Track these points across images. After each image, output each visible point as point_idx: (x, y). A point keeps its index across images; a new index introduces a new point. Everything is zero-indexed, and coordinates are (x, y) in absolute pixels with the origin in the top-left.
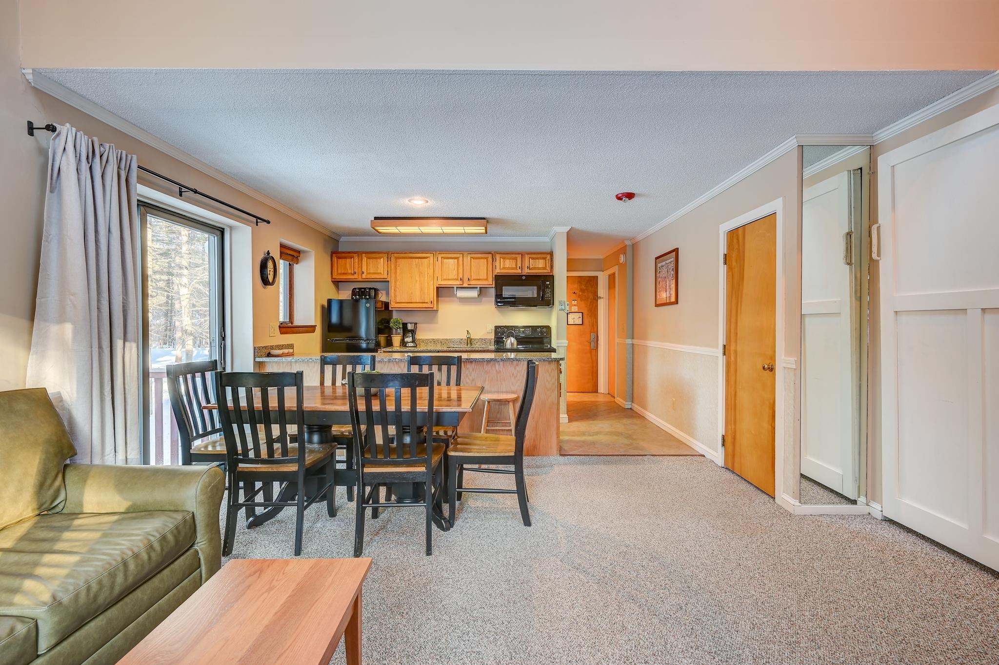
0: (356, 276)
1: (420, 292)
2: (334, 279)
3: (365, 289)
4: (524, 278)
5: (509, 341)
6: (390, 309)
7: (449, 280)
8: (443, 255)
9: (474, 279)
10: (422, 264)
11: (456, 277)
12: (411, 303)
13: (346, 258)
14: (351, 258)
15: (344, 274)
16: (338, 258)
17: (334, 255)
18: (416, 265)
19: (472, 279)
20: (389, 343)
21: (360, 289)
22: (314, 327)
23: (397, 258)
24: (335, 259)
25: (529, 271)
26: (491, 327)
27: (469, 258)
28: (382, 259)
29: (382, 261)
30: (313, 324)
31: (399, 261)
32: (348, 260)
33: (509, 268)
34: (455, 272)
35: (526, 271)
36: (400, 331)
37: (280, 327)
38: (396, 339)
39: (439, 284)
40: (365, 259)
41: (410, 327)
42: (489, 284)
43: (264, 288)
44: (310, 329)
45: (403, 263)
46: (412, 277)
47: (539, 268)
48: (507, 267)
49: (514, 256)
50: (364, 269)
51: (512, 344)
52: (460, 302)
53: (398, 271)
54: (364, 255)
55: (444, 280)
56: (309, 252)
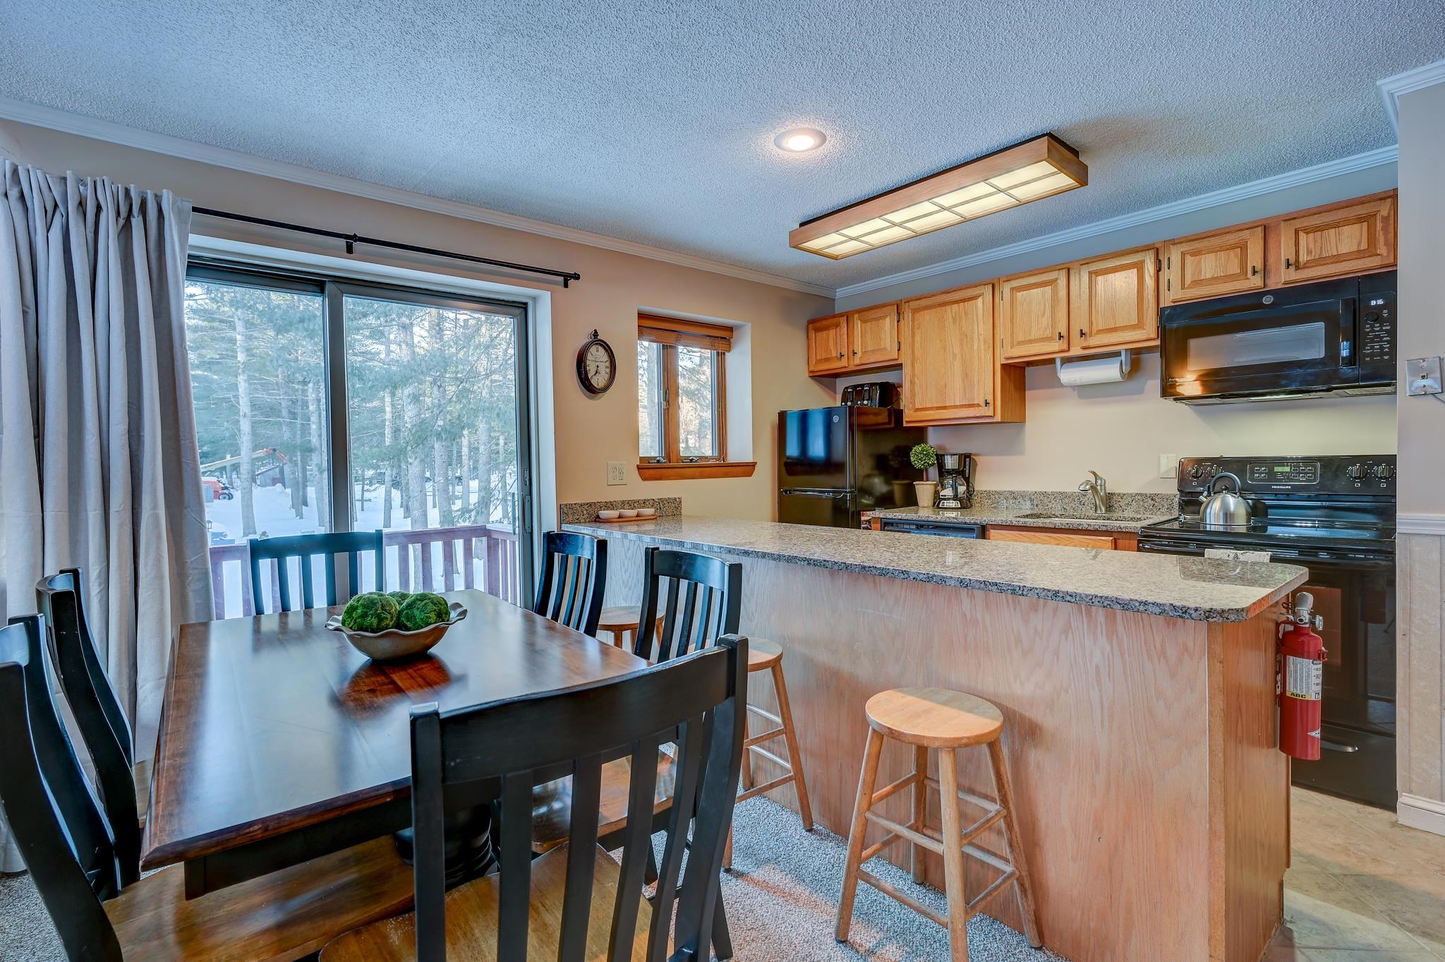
0: (844, 362)
1: (963, 381)
2: (813, 372)
3: (862, 386)
4: (1268, 300)
5: (1216, 505)
6: (905, 425)
7: (1031, 342)
8: (1015, 284)
9: (1099, 332)
10: (966, 313)
11: (1048, 333)
12: (945, 408)
13: (827, 328)
14: (837, 326)
15: (827, 360)
16: (817, 330)
17: (810, 326)
18: (954, 319)
19: (1095, 329)
20: (911, 500)
21: (855, 387)
22: (753, 465)
23: (915, 311)
24: (812, 334)
25: (1293, 276)
26: (1169, 464)
27: (1085, 277)
28: (888, 320)
29: (888, 324)
30: (749, 459)
31: (919, 316)
32: (832, 332)
33: (1214, 280)
34: (1046, 321)
35: (1282, 277)
36: (933, 472)
37: (639, 468)
38: (924, 491)
39: (1007, 356)
40: (858, 325)
41: (950, 463)
42: (1144, 337)
43: (589, 398)
44: (747, 469)
45: (927, 317)
46: (944, 349)
47: (1338, 259)
48: (1209, 276)
49: (1232, 238)
50: (858, 348)
51: (1228, 516)
52: (1080, 397)
53: (918, 338)
54: (856, 316)
55: (1019, 343)
56: (739, 327)
